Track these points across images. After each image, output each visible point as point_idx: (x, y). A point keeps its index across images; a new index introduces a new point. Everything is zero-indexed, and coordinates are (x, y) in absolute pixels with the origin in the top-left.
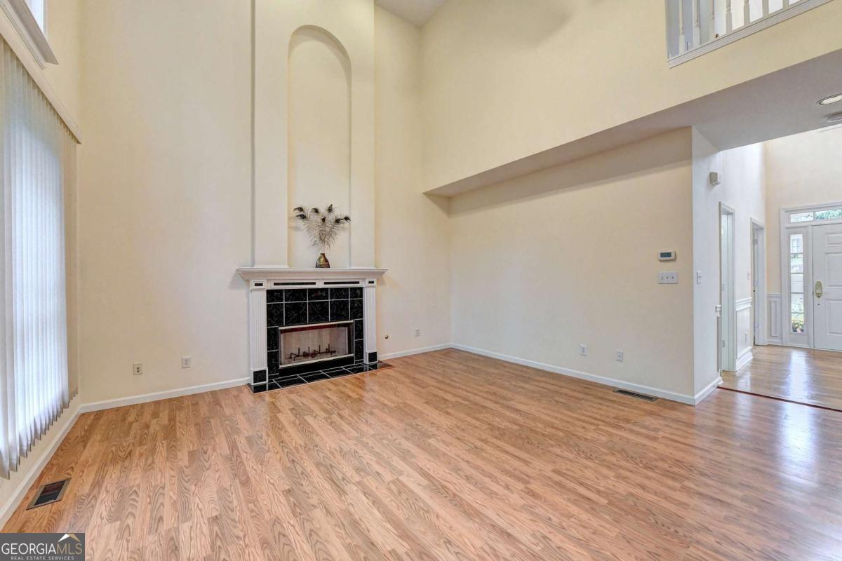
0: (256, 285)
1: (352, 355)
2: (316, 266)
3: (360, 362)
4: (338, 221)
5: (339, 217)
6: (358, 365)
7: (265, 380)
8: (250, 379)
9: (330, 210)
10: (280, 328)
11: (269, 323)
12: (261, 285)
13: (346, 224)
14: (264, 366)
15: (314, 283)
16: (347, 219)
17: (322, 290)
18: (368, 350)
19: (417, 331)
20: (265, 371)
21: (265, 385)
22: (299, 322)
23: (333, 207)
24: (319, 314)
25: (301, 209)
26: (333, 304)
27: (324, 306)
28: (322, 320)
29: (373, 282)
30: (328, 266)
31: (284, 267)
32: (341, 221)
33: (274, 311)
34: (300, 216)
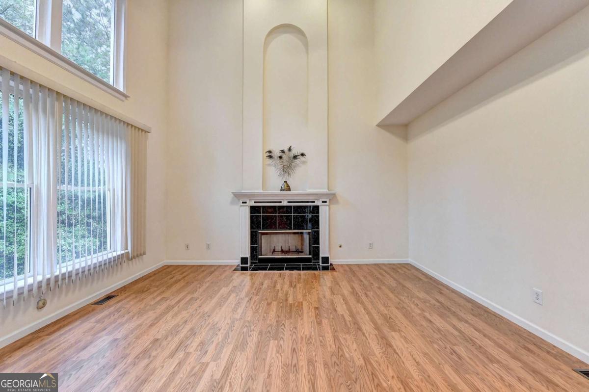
0: (243, 203)
1: (311, 256)
2: (281, 190)
3: (316, 262)
4: (295, 157)
5: (296, 154)
6: (314, 265)
7: (247, 264)
8: (238, 262)
9: (290, 150)
10: (259, 231)
11: (252, 227)
12: (246, 203)
13: (302, 158)
14: (247, 254)
15: (281, 202)
16: (303, 155)
17: (287, 207)
18: (322, 254)
19: (370, 244)
20: (247, 258)
21: (247, 267)
22: (271, 228)
23: (292, 148)
24: (285, 224)
25: (270, 152)
26: (295, 217)
27: (289, 218)
28: (287, 228)
29: (326, 202)
30: (289, 190)
31: (261, 191)
32: (298, 157)
33: (255, 220)
34: (269, 156)
